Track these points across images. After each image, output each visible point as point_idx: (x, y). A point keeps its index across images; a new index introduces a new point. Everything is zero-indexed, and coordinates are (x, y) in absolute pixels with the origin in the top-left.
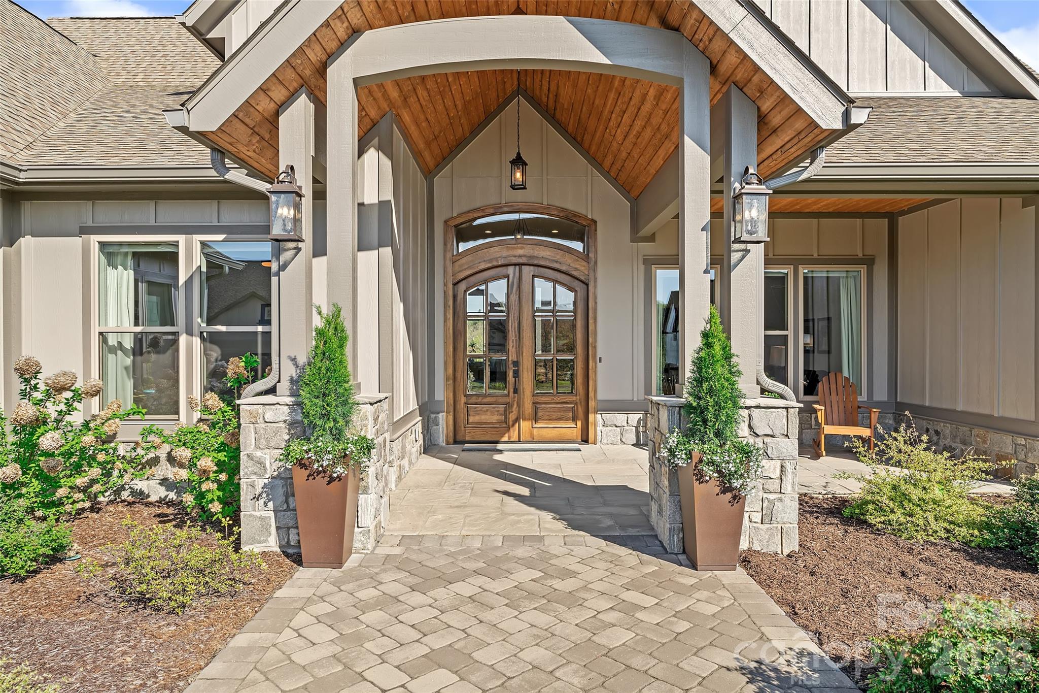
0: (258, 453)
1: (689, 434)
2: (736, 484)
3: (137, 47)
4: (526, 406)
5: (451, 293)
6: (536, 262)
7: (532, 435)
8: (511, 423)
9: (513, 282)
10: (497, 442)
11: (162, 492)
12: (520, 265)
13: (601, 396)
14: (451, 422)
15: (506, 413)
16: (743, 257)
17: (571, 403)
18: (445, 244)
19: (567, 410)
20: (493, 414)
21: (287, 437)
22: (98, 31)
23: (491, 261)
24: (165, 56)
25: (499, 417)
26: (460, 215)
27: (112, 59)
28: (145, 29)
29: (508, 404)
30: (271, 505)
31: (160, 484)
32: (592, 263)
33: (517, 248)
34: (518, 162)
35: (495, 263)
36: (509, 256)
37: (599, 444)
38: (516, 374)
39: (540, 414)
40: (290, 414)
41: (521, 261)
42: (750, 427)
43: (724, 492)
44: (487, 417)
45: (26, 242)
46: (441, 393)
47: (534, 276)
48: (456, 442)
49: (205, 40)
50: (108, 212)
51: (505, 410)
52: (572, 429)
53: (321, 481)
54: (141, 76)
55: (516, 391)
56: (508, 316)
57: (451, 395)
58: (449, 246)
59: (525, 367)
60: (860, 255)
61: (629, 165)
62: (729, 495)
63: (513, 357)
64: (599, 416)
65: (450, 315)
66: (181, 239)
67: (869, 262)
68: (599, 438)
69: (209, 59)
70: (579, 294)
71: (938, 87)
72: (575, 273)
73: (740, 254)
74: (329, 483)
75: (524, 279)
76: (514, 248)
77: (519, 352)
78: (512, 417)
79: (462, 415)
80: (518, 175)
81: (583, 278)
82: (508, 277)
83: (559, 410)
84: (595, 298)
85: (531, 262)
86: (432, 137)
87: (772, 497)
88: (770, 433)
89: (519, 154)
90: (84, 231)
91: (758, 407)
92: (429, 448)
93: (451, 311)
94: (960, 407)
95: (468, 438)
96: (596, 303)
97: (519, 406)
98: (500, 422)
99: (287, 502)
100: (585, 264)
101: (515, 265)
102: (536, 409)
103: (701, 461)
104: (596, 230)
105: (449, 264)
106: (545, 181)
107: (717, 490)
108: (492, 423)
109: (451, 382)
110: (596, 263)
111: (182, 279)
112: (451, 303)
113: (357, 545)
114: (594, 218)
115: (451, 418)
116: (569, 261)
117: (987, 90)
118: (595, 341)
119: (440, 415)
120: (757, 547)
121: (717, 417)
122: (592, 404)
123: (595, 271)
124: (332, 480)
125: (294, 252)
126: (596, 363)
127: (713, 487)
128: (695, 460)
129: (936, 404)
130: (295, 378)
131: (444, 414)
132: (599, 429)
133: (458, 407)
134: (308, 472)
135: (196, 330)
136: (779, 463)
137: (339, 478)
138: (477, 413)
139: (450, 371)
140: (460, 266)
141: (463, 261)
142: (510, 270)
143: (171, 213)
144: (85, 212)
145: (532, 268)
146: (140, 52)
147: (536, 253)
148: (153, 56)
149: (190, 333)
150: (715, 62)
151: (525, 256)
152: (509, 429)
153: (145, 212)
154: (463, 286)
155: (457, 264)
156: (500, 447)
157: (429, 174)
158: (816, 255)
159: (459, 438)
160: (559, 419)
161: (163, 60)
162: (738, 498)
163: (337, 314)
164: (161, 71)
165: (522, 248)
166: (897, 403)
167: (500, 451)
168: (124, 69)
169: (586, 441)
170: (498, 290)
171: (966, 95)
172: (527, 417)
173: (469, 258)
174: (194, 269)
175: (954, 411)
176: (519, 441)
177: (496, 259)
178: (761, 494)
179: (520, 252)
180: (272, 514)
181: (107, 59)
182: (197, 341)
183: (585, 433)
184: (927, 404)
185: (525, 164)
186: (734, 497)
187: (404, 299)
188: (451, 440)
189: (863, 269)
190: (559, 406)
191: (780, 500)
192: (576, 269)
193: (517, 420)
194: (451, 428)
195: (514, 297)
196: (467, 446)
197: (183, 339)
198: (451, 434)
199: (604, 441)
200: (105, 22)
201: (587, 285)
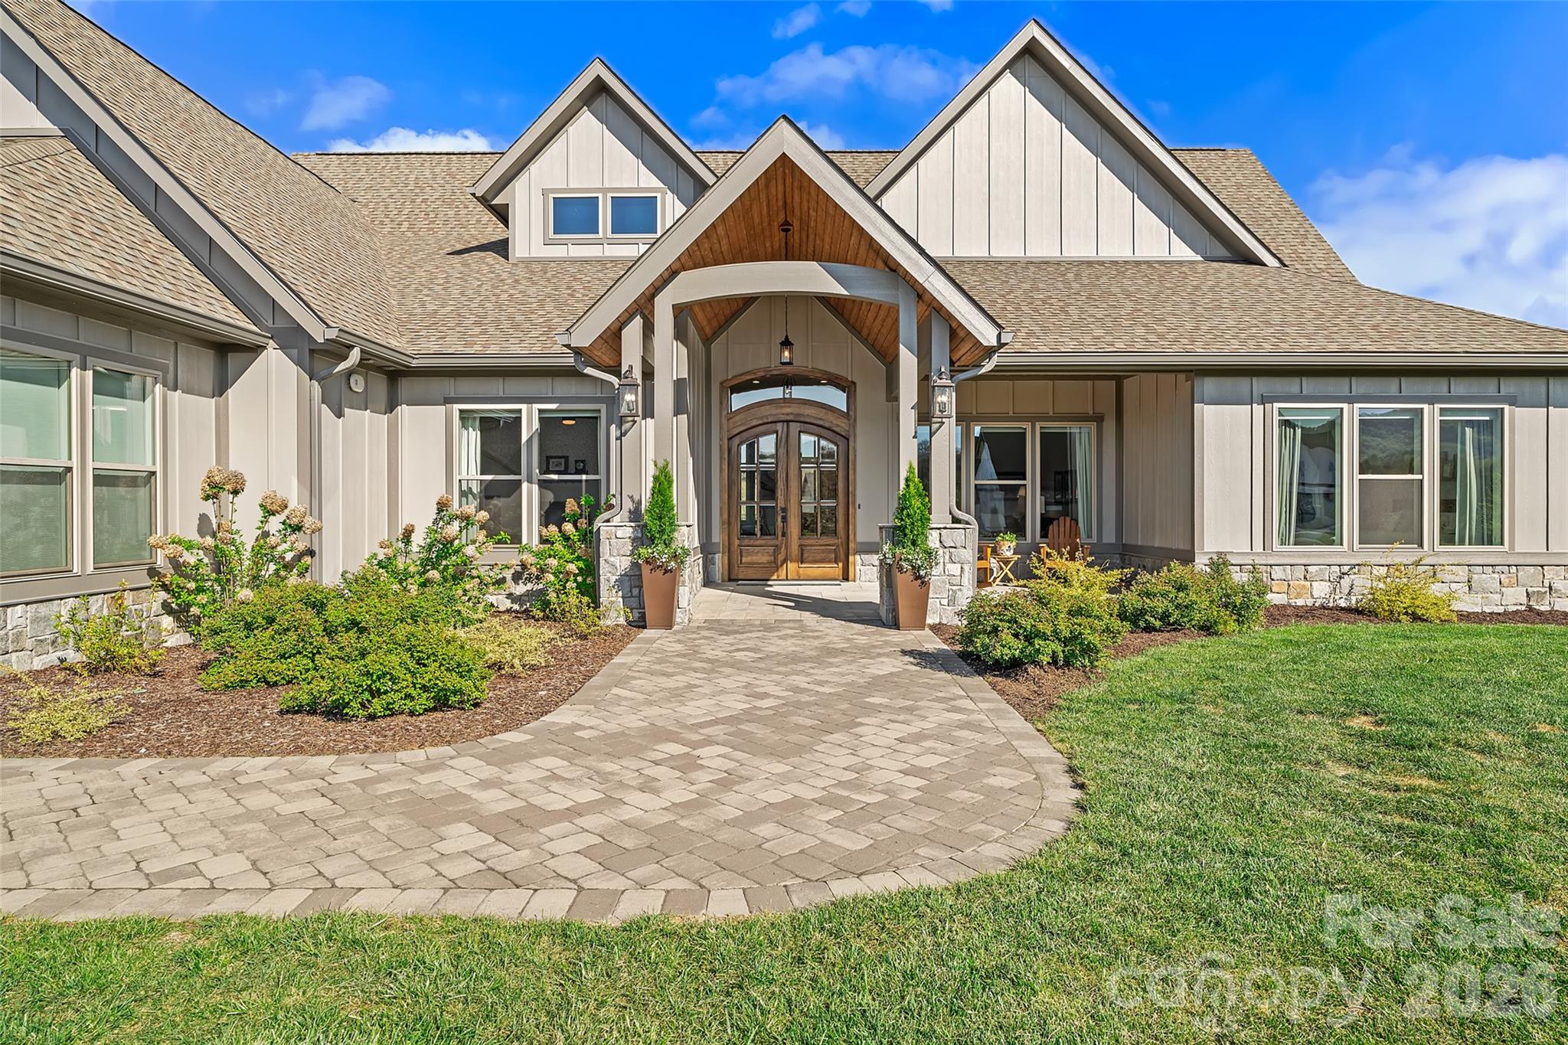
0: (612, 559)
1: (895, 544)
2: (922, 573)
3: (394, 190)
4: (793, 547)
5: (726, 447)
6: (802, 419)
7: (798, 573)
8: (779, 563)
9: (781, 437)
10: (768, 580)
11: (508, 604)
12: (788, 422)
13: (859, 539)
14: (726, 562)
15: (775, 554)
16: (940, 427)
17: (833, 545)
18: (721, 403)
19: (830, 551)
20: (763, 555)
21: (631, 548)
22: (349, 170)
23: (761, 418)
24: (424, 201)
25: (768, 558)
26: (734, 377)
27: (371, 205)
28: (398, 168)
29: (777, 546)
30: (620, 593)
31: (507, 598)
32: (852, 420)
33: (785, 407)
34: (786, 343)
35: (765, 421)
36: (777, 414)
37: (858, 581)
38: (784, 519)
39: (805, 555)
40: (633, 533)
41: (788, 418)
42: (941, 542)
43: (916, 579)
44: (758, 558)
45: (403, 410)
46: (717, 537)
47: (800, 432)
48: (730, 580)
49: (490, 205)
50: (466, 386)
51: (775, 552)
52: (836, 569)
53: (660, 572)
54: (406, 225)
55: (784, 535)
56: (777, 467)
57: (727, 537)
58: (724, 405)
59: (792, 512)
60: (1091, 413)
61: (881, 338)
62: (919, 581)
63: (781, 503)
64: (858, 557)
65: (725, 467)
66: (524, 407)
67: (1099, 419)
68: (858, 576)
69: (471, 206)
70: (840, 448)
71: (1182, 251)
72: (836, 429)
73: (938, 425)
74: (664, 573)
75: (791, 434)
76: (782, 407)
77: (787, 500)
78: (781, 558)
79: (736, 556)
80: (787, 354)
81: (843, 434)
82: (777, 432)
83: (823, 551)
84: (855, 451)
85: (797, 419)
86: (713, 315)
87: (954, 588)
88: (953, 545)
89: (787, 337)
90: (448, 401)
91: (945, 528)
92: (708, 582)
93: (726, 463)
94: (1156, 545)
95: (740, 577)
96: (855, 456)
97: (786, 547)
98: (769, 562)
99: (631, 591)
100: (846, 421)
101: (783, 421)
102: (802, 550)
103: (901, 559)
104: (855, 391)
105: (724, 421)
106: (810, 347)
107: (912, 578)
108: (761, 563)
109: (726, 526)
110: (855, 420)
111: (524, 438)
112: (726, 456)
113: (678, 620)
114: (855, 380)
115: (726, 558)
116: (832, 419)
117: (1229, 255)
118: (855, 489)
119: (717, 556)
120: (944, 621)
121: (911, 532)
122: (852, 545)
123: (854, 427)
124: (666, 571)
125: (631, 423)
126: (855, 510)
127: (909, 576)
128: (897, 559)
129: (1145, 544)
130: (632, 509)
131: (720, 555)
132: (858, 568)
133: (732, 549)
134: (651, 567)
135: (535, 479)
136: (960, 565)
137: (671, 571)
138: (749, 554)
139: (726, 516)
140: (734, 423)
141: (737, 418)
142: (779, 427)
143: (516, 386)
144: (449, 386)
145: (798, 424)
146: (397, 196)
147: (802, 411)
148: (413, 201)
149: (530, 481)
150: (920, 293)
151: (792, 414)
152: (777, 570)
153: (496, 386)
154: (736, 441)
155: (731, 421)
156: (770, 583)
157: (707, 341)
158: (1051, 414)
159: (732, 578)
160: (822, 561)
161: (423, 205)
162: (925, 584)
163: (665, 467)
164: (425, 219)
165: (789, 407)
166: (1124, 545)
167: (771, 586)
168: (387, 216)
169: (846, 578)
170: (767, 445)
171: (1207, 259)
172: (794, 558)
173: (742, 416)
174: (534, 430)
175: (1153, 547)
176: (787, 579)
177: (767, 417)
178: (948, 586)
179: (788, 410)
180: (621, 600)
181: (366, 205)
182: (535, 487)
183: (846, 572)
184: (1140, 543)
185: (791, 344)
186: (922, 583)
187: (693, 455)
188: (726, 578)
189: (1093, 426)
190: (823, 548)
191: (960, 590)
192: (838, 426)
193: (785, 561)
194: (726, 567)
195: (782, 451)
196: (740, 582)
197: (525, 486)
198: (726, 573)
199: (863, 579)
200: (353, 159)
201: (848, 439)
